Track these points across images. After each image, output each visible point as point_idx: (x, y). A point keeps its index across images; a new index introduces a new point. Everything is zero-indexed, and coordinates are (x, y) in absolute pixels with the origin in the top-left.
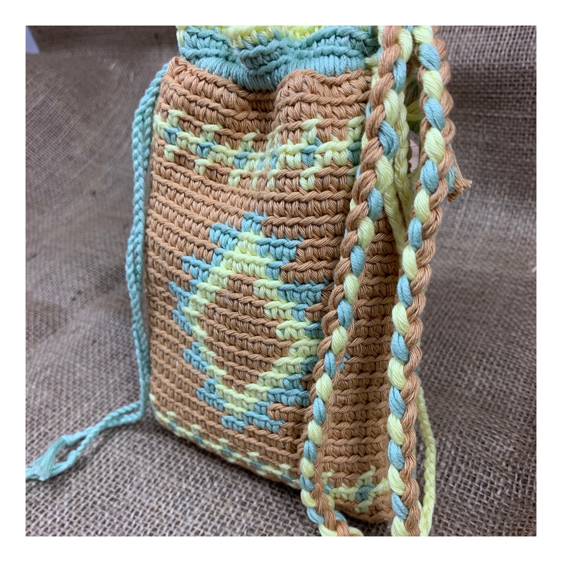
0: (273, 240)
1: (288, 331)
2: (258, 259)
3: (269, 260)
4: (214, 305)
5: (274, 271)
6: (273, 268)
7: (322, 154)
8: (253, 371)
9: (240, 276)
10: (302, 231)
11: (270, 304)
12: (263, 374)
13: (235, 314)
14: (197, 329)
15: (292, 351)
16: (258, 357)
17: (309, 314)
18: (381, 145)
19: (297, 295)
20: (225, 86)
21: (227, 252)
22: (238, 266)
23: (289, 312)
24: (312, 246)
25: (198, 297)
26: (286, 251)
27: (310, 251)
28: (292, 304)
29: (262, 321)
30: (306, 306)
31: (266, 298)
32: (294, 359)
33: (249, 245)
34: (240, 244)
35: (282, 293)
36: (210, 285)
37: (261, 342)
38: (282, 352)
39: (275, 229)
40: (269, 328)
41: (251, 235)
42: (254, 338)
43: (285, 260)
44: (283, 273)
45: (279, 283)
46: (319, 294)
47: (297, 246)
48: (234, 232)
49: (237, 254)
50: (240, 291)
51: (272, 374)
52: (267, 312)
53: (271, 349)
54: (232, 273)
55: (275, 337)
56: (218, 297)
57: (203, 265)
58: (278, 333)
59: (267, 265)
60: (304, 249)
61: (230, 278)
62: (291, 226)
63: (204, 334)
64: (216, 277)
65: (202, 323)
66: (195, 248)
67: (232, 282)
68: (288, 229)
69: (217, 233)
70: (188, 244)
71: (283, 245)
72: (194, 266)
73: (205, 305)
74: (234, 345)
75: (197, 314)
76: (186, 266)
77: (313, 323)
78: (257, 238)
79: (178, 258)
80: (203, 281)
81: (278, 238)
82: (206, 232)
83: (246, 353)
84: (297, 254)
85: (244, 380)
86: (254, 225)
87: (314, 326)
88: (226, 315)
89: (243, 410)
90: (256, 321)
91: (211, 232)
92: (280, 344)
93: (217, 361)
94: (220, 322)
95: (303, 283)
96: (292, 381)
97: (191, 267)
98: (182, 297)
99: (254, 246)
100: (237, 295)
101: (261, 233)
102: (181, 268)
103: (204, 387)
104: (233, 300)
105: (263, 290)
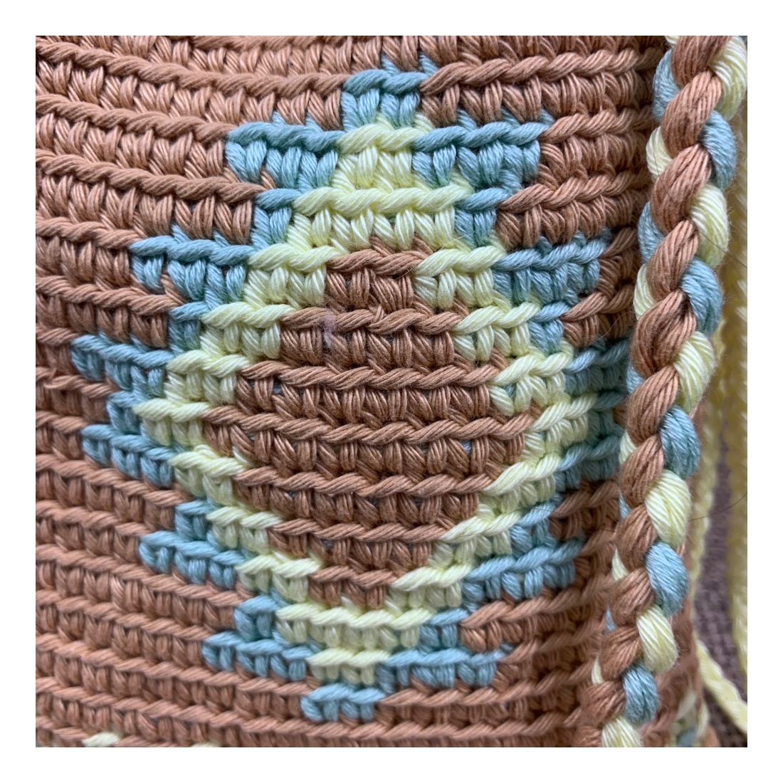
0: (469, 130)
1: (528, 387)
2: (424, 193)
3: (457, 190)
4: (272, 367)
5: (480, 220)
6: (475, 211)
8: (417, 531)
9: (368, 255)
10: (553, 92)
11: (473, 320)
12: (454, 532)
13: (362, 374)
14: (203, 457)
15: (534, 441)
16: (443, 483)
17: (574, 328)
19: (543, 279)
21: (306, 196)
22: (360, 230)
23: (524, 334)
24: (579, 135)
25: (208, 354)
26: (513, 153)
27: (577, 147)
28: (528, 309)
29: (452, 373)
30: (559, 309)
31: (462, 303)
33: (386, 161)
34: (347, 165)
35: (504, 279)
36: (253, 308)
37: (447, 438)
38: (508, 451)
39: (472, 97)
40: (473, 389)
41: (382, 129)
42: (425, 432)
43: (513, 179)
44: (510, 220)
45: (493, 253)
46: (595, 267)
47: (542, 139)
48: (315, 133)
49: (344, 192)
50: (372, 299)
51: (477, 525)
52: (466, 343)
53: (481, 449)
54: (336, 253)
55: (492, 410)
56: (290, 339)
57: (222, 250)
58: (500, 396)
59: (459, 206)
60: (561, 143)
61: (330, 267)
62: (522, 84)
63: (234, 465)
64: (280, 275)
65: (223, 434)
66: (182, 208)
67: (337, 280)
68: (514, 92)
69: (257, 151)
70: (146, 202)
71: (504, 139)
72: (186, 261)
73: (239, 374)
74: (356, 470)
75: (200, 408)
76: (151, 269)
77: (579, 350)
78: (408, 134)
79: (114, 252)
80: (227, 299)
81: (481, 122)
82: (214, 155)
83: (398, 483)
84: (545, 160)
85: (388, 567)
86: (390, 101)
87: (586, 359)
88: (321, 387)
89: (383, 656)
90: (432, 378)
91: (234, 150)
92: (506, 429)
93: (285, 536)
94: (300, 414)
95: (561, 243)
96: (532, 529)
97: (174, 268)
98: (135, 373)
99: (404, 159)
100: (360, 316)
101: (422, 119)
102: (129, 283)
103: (232, 629)
104: (347, 333)
105: (449, 283)
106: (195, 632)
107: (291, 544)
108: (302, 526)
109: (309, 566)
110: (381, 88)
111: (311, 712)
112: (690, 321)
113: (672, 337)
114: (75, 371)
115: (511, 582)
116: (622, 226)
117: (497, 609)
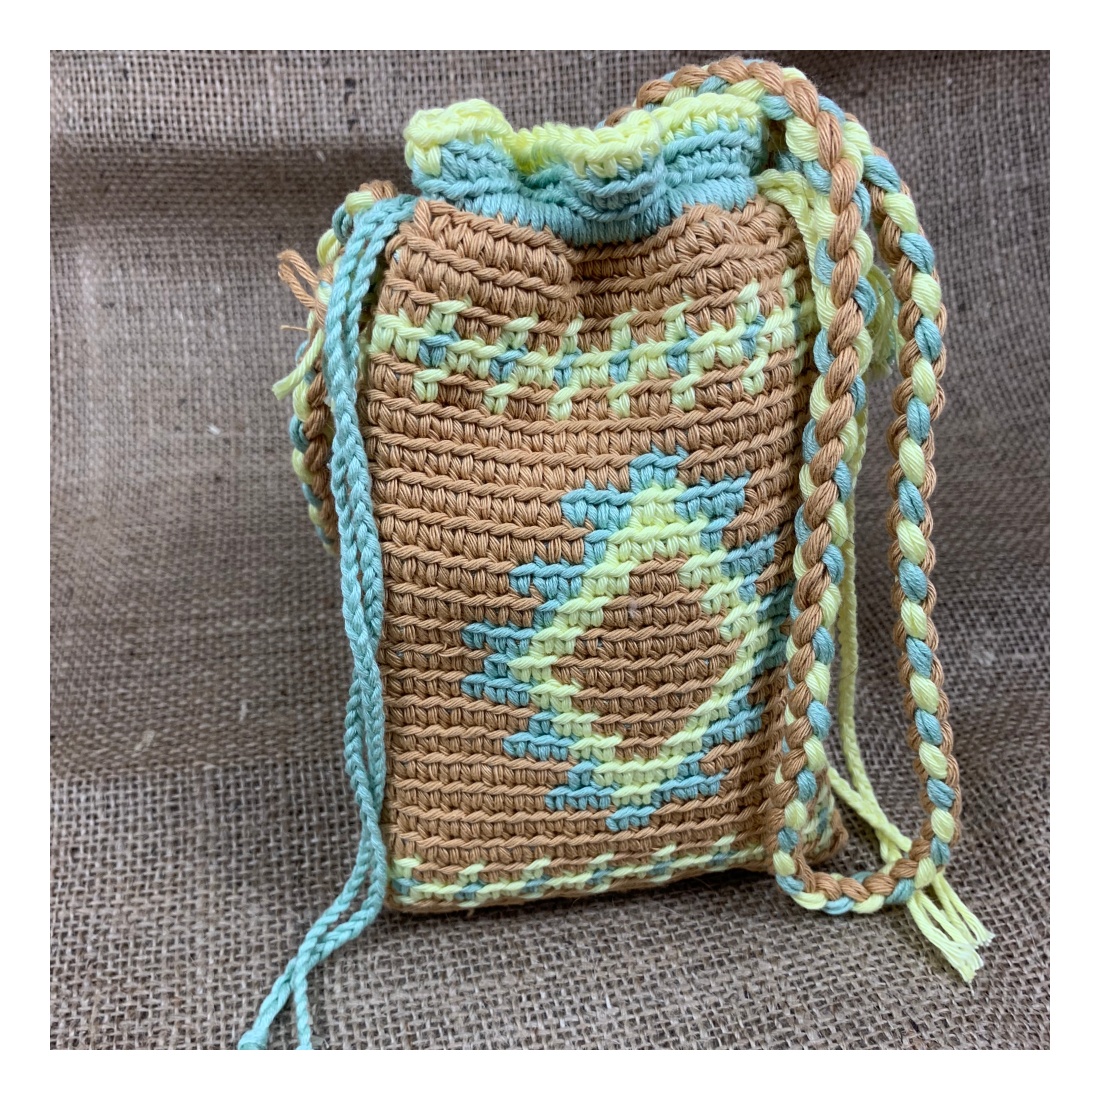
0: (707, 488)
1: (737, 624)
2: (683, 527)
3: (701, 523)
4: (598, 632)
5: (714, 537)
6: (711, 533)
7: (768, 335)
8: (679, 712)
9: (653, 565)
10: (751, 460)
11: (709, 593)
12: (697, 709)
13: (650, 631)
14: (551, 686)
15: (741, 653)
16: (693, 684)
17: (762, 586)
19: (746, 563)
21: (616, 535)
22: (648, 551)
23: (736, 595)
24: (765, 480)
25: (557, 629)
26: (730, 498)
27: (763, 487)
28: (738, 581)
29: (700, 624)
30: (754, 577)
31: (705, 585)
32: (742, 668)
33: (660, 509)
34: (637, 511)
35: (727, 567)
36: (587, 601)
37: (697, 659)
38: (728, 660)
39: (708, 469)
40: (711, 630)
41: (656, 492)
42: (686, 658)
43: (731, 512)
44: (730, 535)
45: (721, 555)
46: (772, 550)
47: (745, 487)
48: (617, 497)
49: (635, 530)
50: (656, 588)
51: (714, 701)
52: (707, 606)
53: (715, 663)
54: (631, 566)
55: (721, 641)
56: (610, 615)
57: (567, 569)
58: (725, 632)
59: (702, 531)
60: (756, 487)
61: (632, 574)
62: (735, 459)
63: (574, 689)
64: (604, 581)
65: (566, 673)
66: (542, 547)
67: (636, 580)
68: (731, 464)
69: (581, 506)
70: (518, 544)
71: (726, 491)
72: (545, 578)
73: (578, 638)
74: (646, 684)
75: (553, 660)
76: (523, 583)
77: (764, 598)
78: (673, 493)
79: (499, 575)
80: (571, 597)
81: (713, 483)
82: (555, 511)
83: (670, 688)
84: (747, 498)
85: (662, 734)
86: (659, 473)
87: (768, 602)
88: (627, 640)
89: (656, 786)
90: (690, 628)
91: (567, 508)
92: (728, 650)
93: (602, 725)
94: (614, 656)
95: (756, 541)
96: (739, 702)
97: (538, 582)
98: (511, 643)
99: (671, 507)
100: (649, 599)
101: (679, 483)
102: (508, 592)
103: (566, 785)
104: (641, 609)
105: (698, 575)
106: (541, 790)
107: (604, 729)
108: (613, 718)
109: (616, 740)
110: (653, 465)
111: (613, 827)
112: (828, 579)
113: (818, 589)
114: (463, 644)
115: (729, 733)
116: (786, 523)
117: (721, 749)
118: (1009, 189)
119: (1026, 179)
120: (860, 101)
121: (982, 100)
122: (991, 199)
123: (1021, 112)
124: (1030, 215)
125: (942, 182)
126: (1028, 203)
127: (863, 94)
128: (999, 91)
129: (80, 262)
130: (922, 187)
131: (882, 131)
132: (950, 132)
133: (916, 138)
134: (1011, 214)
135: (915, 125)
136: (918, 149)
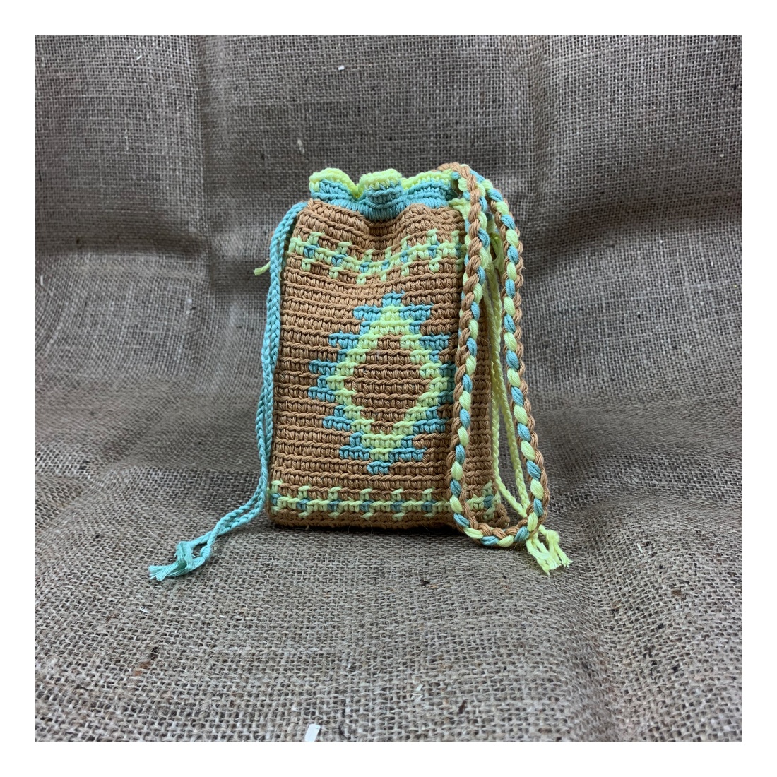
0: (413, 307)
1: (429, 371)
2: (402, 322)
3: (411, 321)
4: (363, 365)
5: (416, 328)
6: (414, 326)
7: (442, 250)
8: (400, 410)
9: (388, 336)
10: (434, 298)
11: (413, 353)
12: (409, 410)
13: (386, 366)
14: (344, 391)
15: (431, 387)
16: (407, 396)
17: (442, 357)
18: (480, 241)
19: (433, 344)
20: (356, 216)
21: (373, 323)
22: (386, 331)
23: (427, 357)
24: (440, 308)
25: (348, 362)
26: (424, 312)
27: (440, 311)
28: (429, 351)
29: (408, 366)
30: (437, 352)
31: (411, 348)
32: (432, 394)
33: (393, 314)
34: (383, 315)
35: (422, 343)
36: (360, 350)
37: (408, 383)
38: (424, 388)
39: (413, 299)
40: (415, 370)
41: (392, 307)
42: (402, 381)
43: (424, 318)
44: (423, 328)
45: (419, 336)
46: (447, 342)
47: (431, 309)
48: (375, 309)
49: (382, 322)
50: (389, 347)
51: (418, 408)
52: (412, 358)
53: (417, 387)
54: (381, 336)
55: (420, 376)
56: (368, 357)
57: (352, 336)
58: (422, 373)
59: (410, 324)
60: (436, 310)
61: (379, 339)
62: (426, 296)
63: (353, 392)
64: (366, 341)
65: (350, 384)
66: (342, 326)
67: (380, 343)
68: (424, 298)
69: (361, 313)
70: (333, 325)
71: (421, 309)
72: (343, 339)
73: (355, 367)
74: (384, 392)
75: (345, 377)
76: (334, 341)
77: (443, 364)
78: (398, 308)
79: (324, 337)
80: (353, 348)
81: (416, 305)
82: (351, 314)
83: (395, 395)
84: (431, 314)
85: (393, 421)
86: (394, 301)
87: (445, 366)
88: (376, 369)
89: (391, 450)
90: (404, 367)
91: (355, 313)
92: (424, 382)
93: (365, 412)
94: (370, 377)
95: (437, 334)
96: (432, 412)
97: (340, 341)
98: (327, 369)
99: (397, 314)
100: (386, 351)
101: (402, 304)
102: (328, 345)
103: (349, 445)
104: (382, 355)
105: (408, 343)
106: (338, 446)
107: (367, 414)
108: (369, 409)
109: (372, 421)
110: (392, 298)
111: (370, 471)
114: (309, 371)
115: (426, 427)
116: (454, 332)
117: (423, 435)
118: (700, 292)
119: (709, 287)
120: (612, 249)
121: (681, 250)
122: (690, 296)
123: (705, 256)
124: (713, 304)
125: (660, 287)
126: (712, 299)
127: (613, 246)
128: (691, 247)
129: (231, 309)
130: (648, 289)
131: (624, 263)
132: (663, 265)
133: (644, 267)
134: (702, 303)
135: (643, 261)
136: (645, 271)
